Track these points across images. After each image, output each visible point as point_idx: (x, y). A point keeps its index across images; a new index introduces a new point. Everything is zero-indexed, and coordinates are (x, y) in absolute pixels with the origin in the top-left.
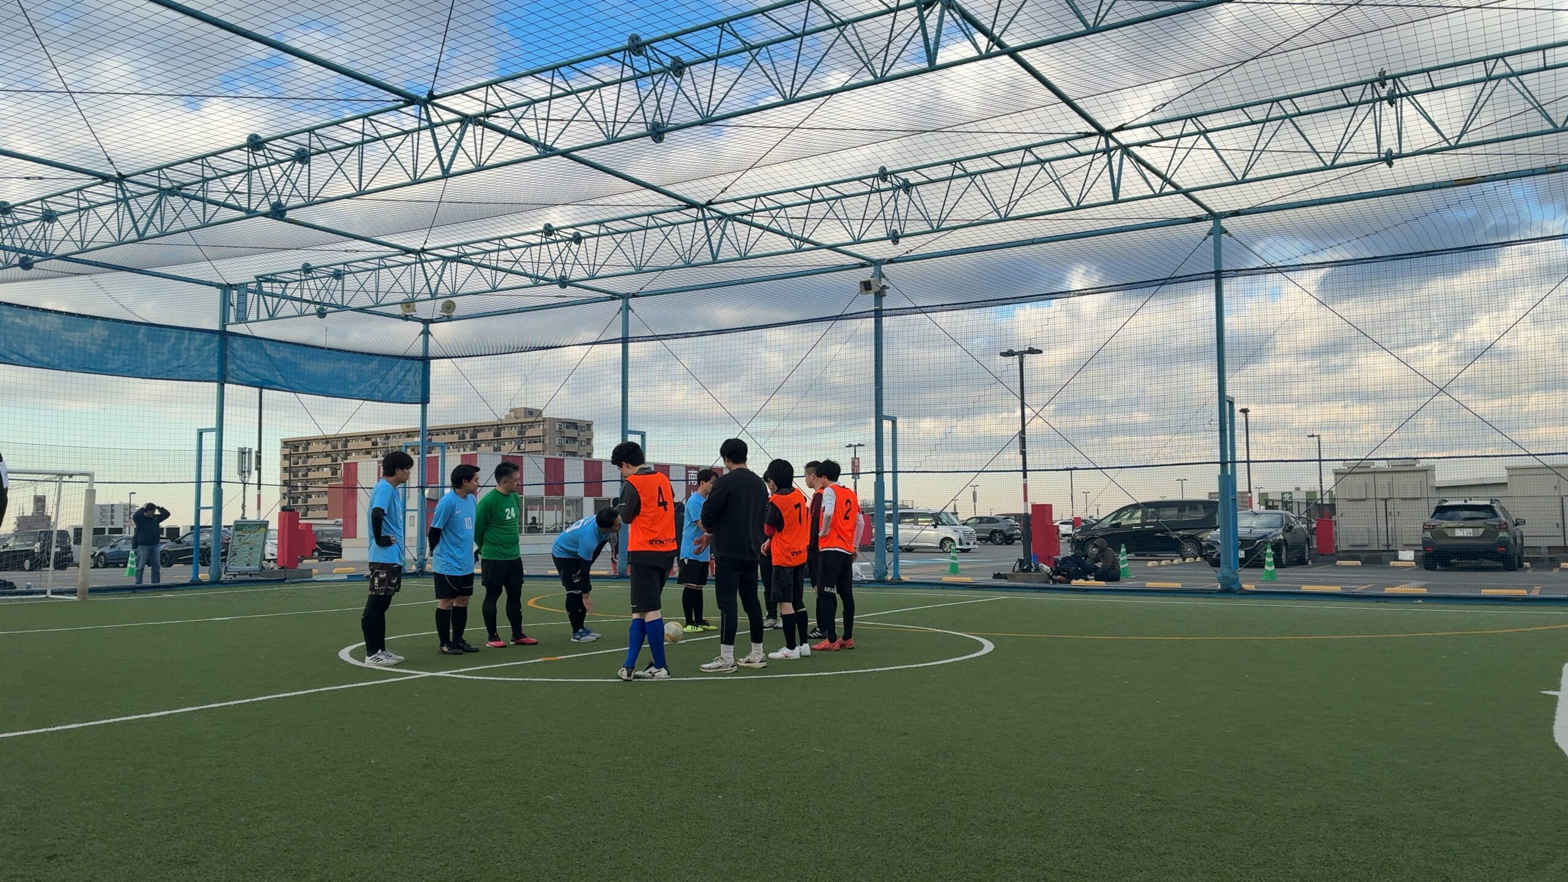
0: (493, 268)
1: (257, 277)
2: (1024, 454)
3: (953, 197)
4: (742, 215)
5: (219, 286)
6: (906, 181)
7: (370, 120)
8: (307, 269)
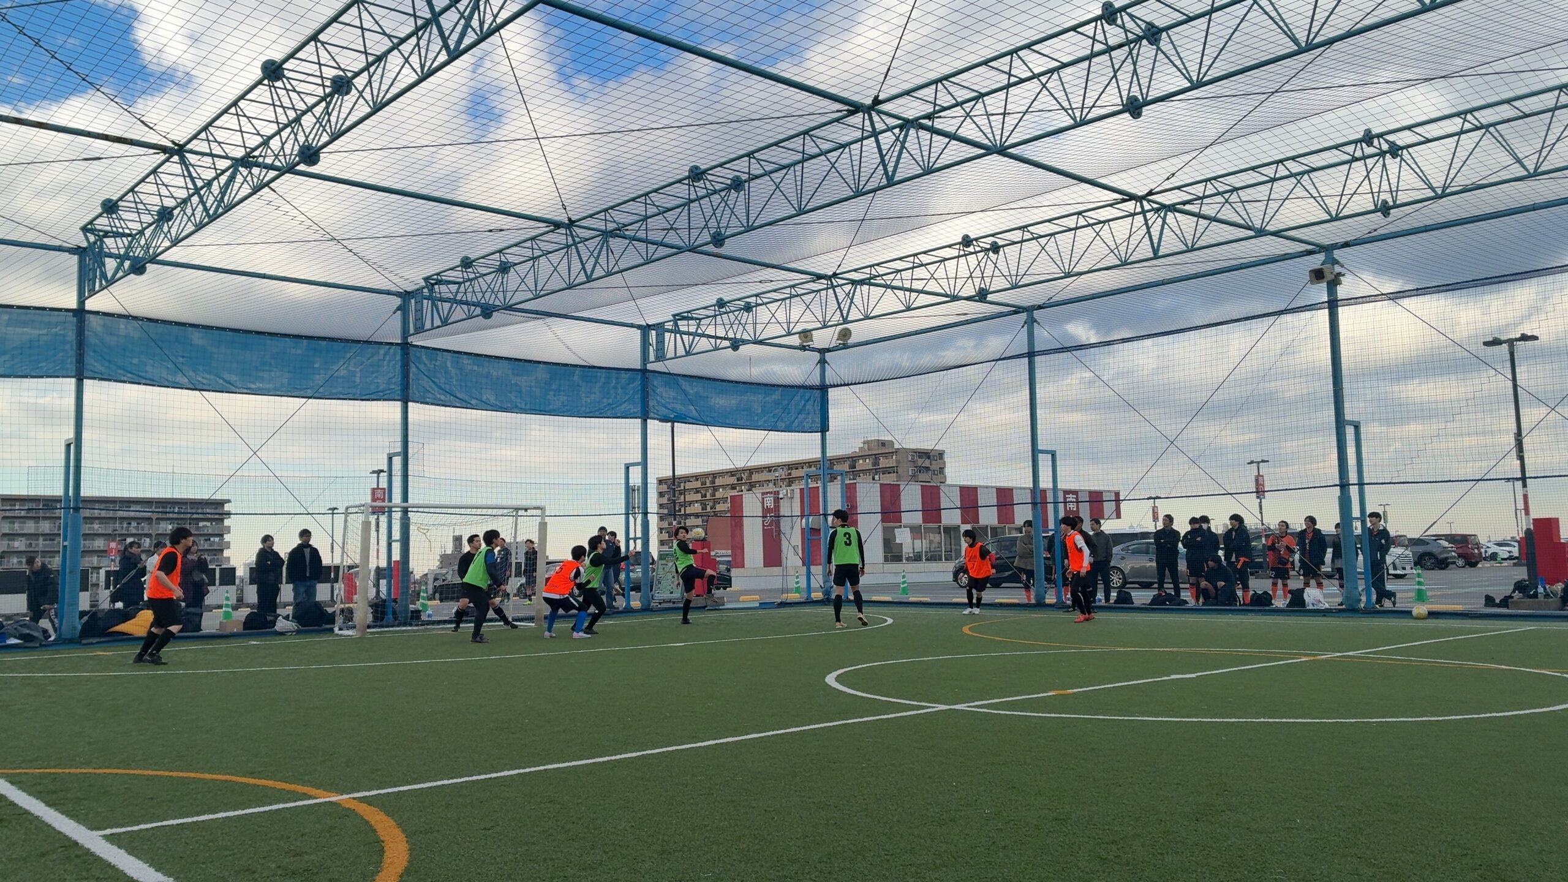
0: (907, 290)
1: (674, 316)
2: (1521, 458)
3: (1462, 154)
4: (1184, 203)
5: (639, 327)
6: (1392, 144)
7: (811, 136)
8: (721, 303)
